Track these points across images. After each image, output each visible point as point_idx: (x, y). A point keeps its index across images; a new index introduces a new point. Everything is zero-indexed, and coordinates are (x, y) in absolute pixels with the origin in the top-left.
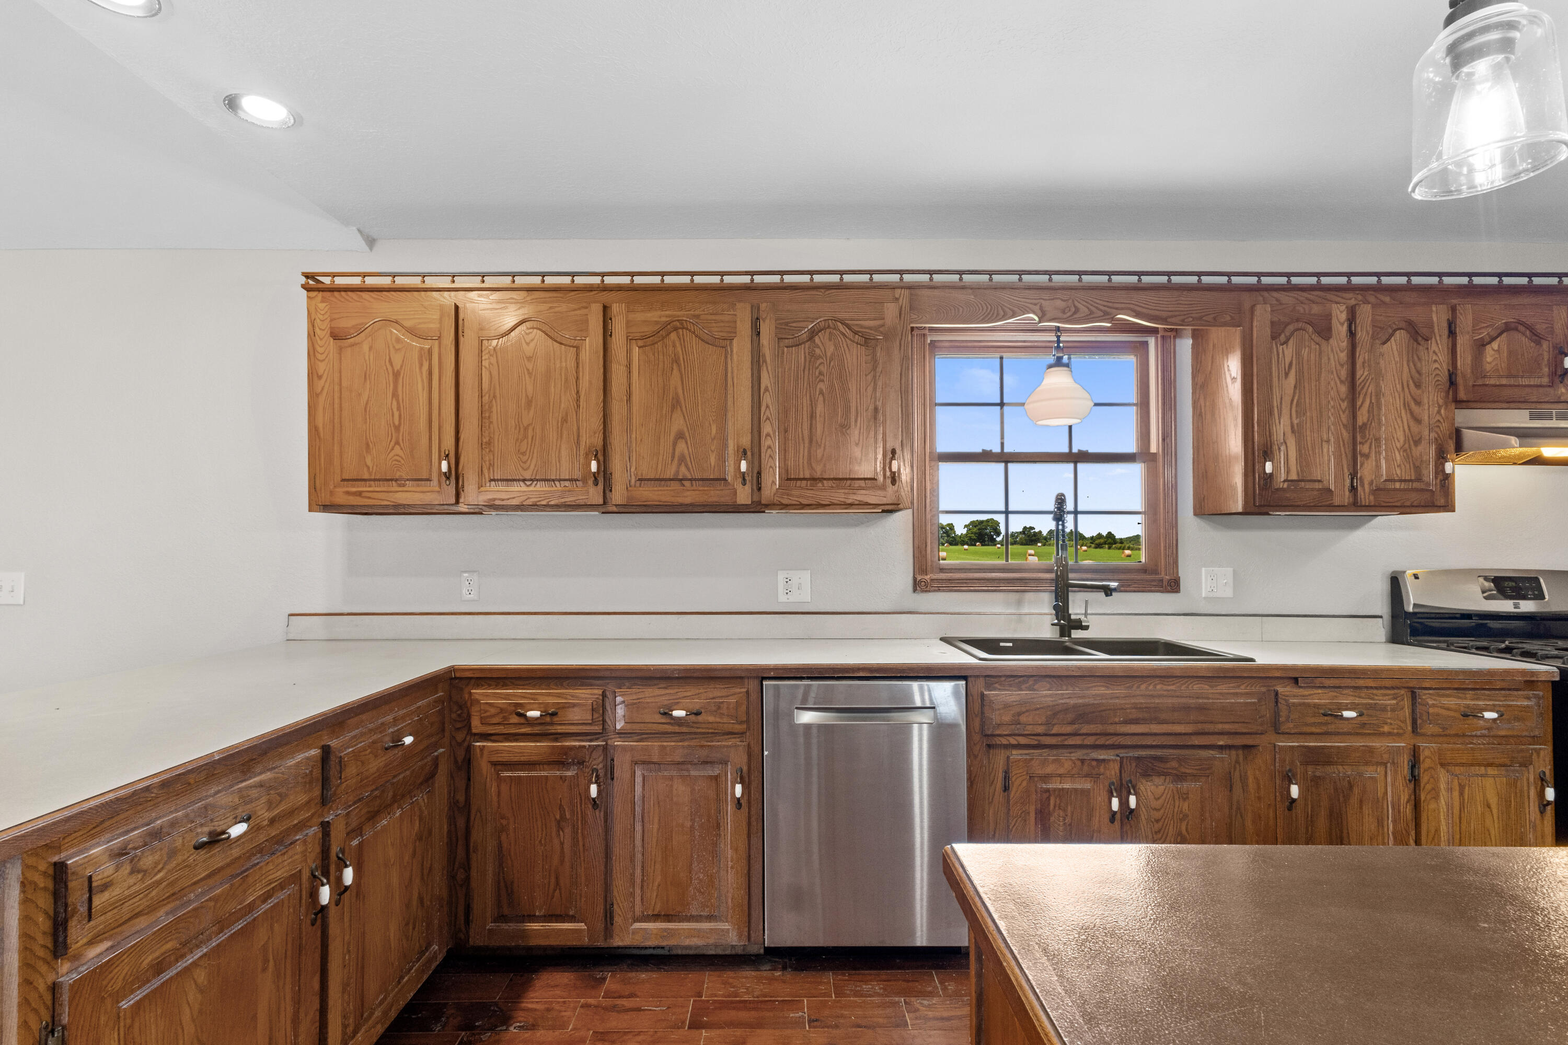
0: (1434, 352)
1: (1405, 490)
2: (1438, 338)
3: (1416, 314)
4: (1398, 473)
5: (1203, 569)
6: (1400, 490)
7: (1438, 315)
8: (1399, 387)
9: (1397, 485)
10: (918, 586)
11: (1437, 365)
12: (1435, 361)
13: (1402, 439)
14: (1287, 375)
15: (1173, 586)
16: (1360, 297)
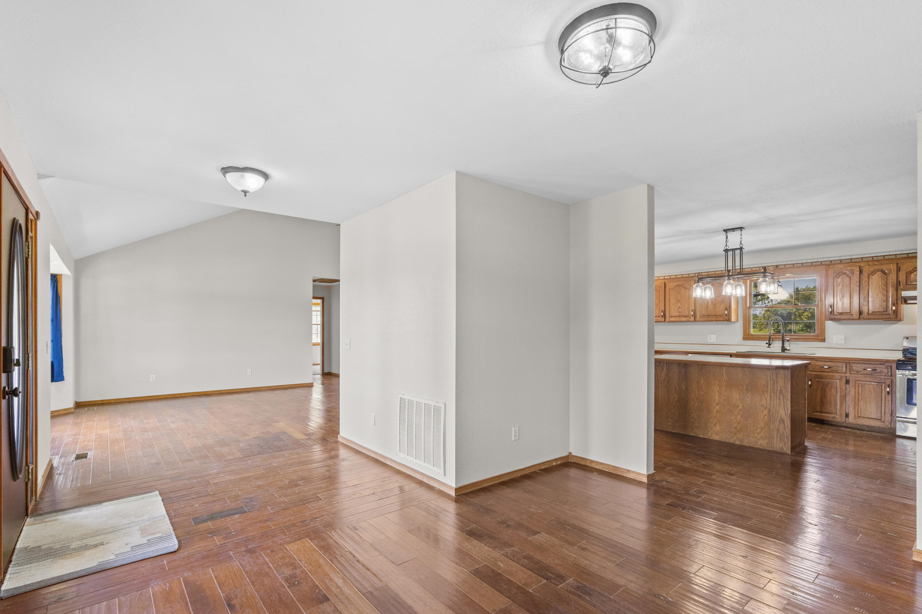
0: (891, 277)
1: (880, 314)
2: (893, 272)
3: (885, 268)
4: (877, 310)
5: (834, 336)
6: (878, 314)
7: (893, 267)
8: (878, 287)
9: (877, 313)
10: (745, 338)
11: (892, 280)
12: (892, 279)
13: (879, 301)
14: (839, 286)
15: (824, 340)
16: (866, 263)
